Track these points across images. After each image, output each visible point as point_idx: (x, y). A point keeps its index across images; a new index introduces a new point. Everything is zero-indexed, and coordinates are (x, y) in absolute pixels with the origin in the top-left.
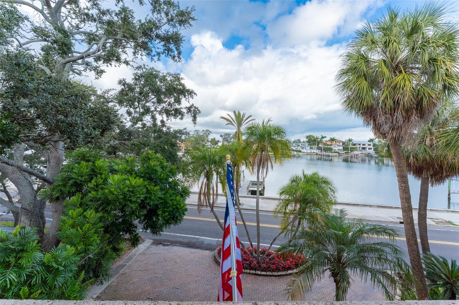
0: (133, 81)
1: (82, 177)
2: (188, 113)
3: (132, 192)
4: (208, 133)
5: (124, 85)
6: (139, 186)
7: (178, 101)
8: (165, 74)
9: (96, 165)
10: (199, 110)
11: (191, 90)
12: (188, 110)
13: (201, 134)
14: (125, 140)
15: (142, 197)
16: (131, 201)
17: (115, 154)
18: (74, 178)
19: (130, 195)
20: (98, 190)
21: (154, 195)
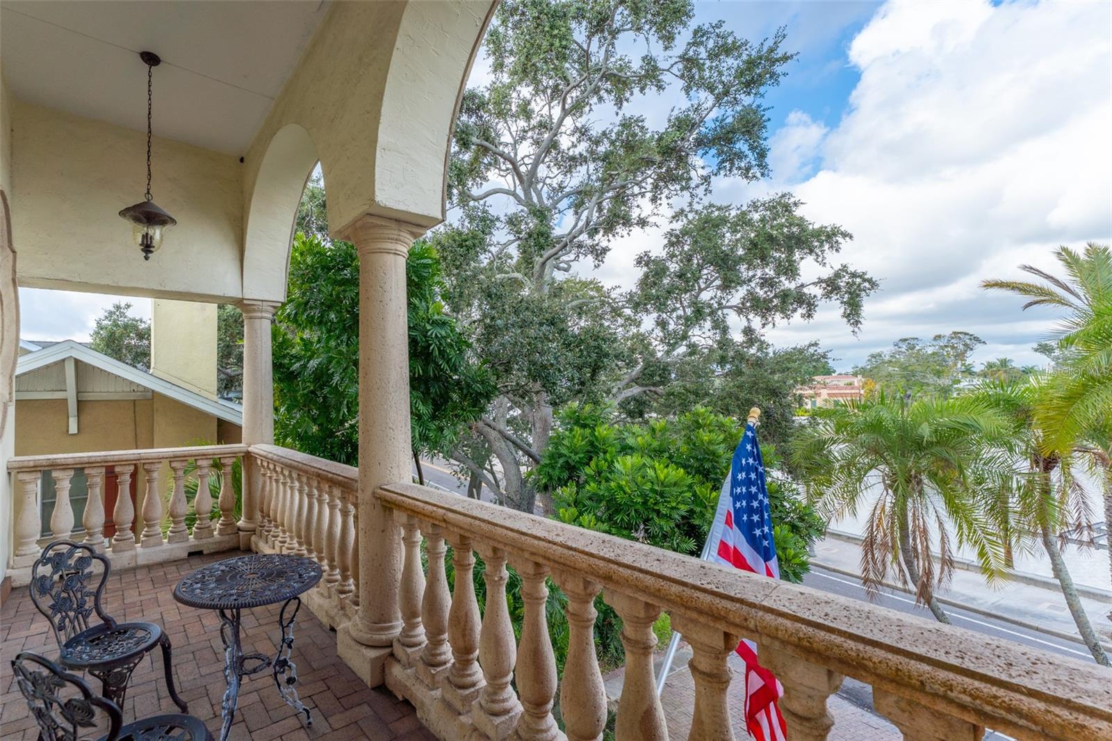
0: (667, 249)
1: (576, 454)
2: (827, 295)
3: (662, 494)
4: (966, 345)
5: (647, 265)
6: (675, 484)
7: (790, 270)
8: (744, 208)
9: (596, 434)
10: (869, 281)
11: (829, 229)
12: (828, 286)
13: (930, 351)
14: (654, 385)
15: (683, 509)
16: (658, 512)
17: (641, 414)
18: (565, 456)
19: (656, 499)
20: (600, 482)
21: (711, 511)
